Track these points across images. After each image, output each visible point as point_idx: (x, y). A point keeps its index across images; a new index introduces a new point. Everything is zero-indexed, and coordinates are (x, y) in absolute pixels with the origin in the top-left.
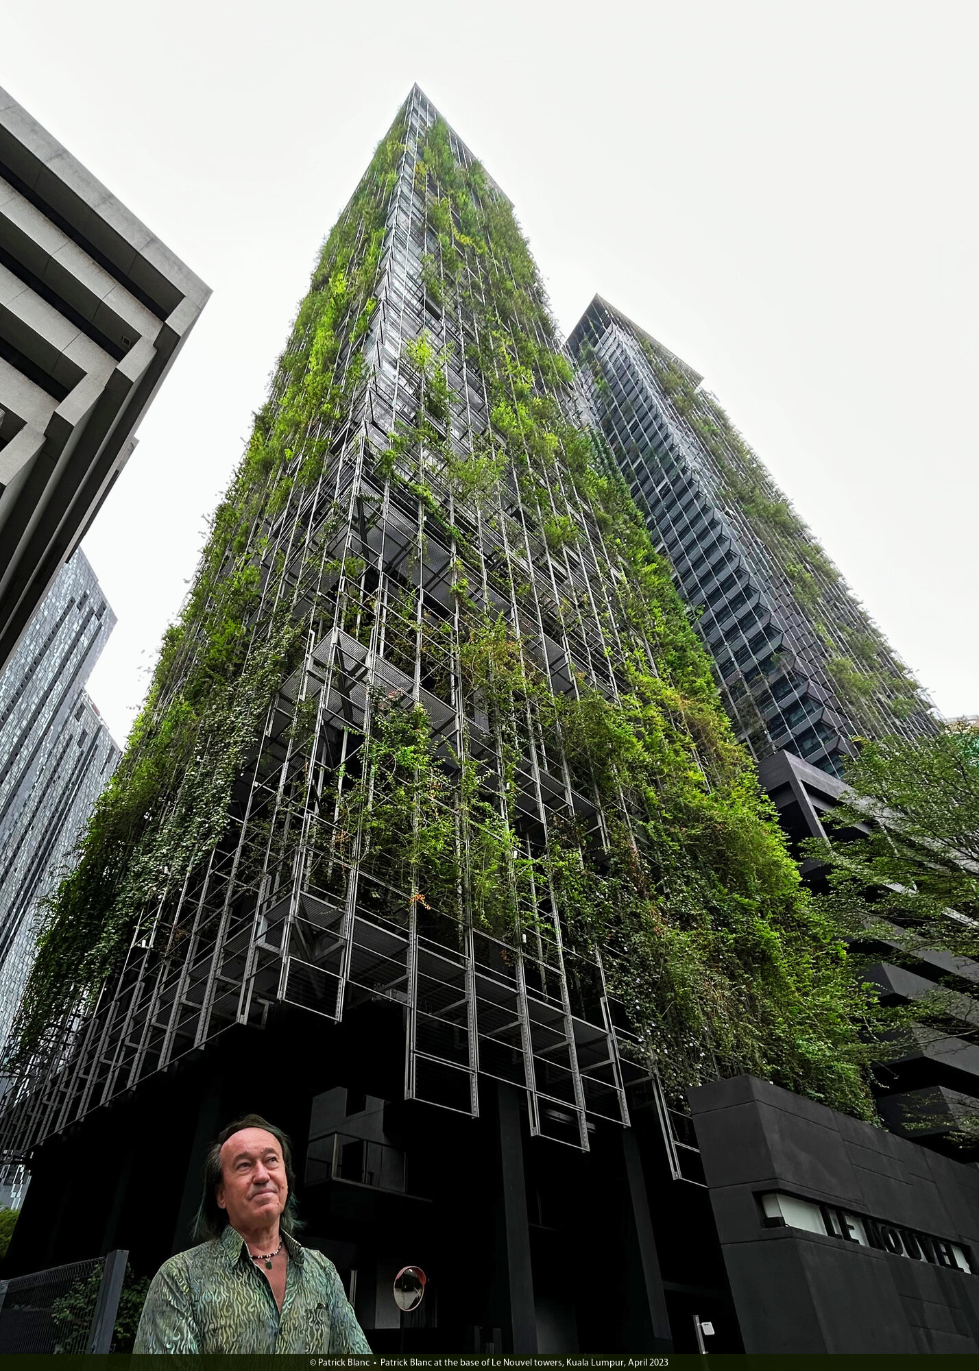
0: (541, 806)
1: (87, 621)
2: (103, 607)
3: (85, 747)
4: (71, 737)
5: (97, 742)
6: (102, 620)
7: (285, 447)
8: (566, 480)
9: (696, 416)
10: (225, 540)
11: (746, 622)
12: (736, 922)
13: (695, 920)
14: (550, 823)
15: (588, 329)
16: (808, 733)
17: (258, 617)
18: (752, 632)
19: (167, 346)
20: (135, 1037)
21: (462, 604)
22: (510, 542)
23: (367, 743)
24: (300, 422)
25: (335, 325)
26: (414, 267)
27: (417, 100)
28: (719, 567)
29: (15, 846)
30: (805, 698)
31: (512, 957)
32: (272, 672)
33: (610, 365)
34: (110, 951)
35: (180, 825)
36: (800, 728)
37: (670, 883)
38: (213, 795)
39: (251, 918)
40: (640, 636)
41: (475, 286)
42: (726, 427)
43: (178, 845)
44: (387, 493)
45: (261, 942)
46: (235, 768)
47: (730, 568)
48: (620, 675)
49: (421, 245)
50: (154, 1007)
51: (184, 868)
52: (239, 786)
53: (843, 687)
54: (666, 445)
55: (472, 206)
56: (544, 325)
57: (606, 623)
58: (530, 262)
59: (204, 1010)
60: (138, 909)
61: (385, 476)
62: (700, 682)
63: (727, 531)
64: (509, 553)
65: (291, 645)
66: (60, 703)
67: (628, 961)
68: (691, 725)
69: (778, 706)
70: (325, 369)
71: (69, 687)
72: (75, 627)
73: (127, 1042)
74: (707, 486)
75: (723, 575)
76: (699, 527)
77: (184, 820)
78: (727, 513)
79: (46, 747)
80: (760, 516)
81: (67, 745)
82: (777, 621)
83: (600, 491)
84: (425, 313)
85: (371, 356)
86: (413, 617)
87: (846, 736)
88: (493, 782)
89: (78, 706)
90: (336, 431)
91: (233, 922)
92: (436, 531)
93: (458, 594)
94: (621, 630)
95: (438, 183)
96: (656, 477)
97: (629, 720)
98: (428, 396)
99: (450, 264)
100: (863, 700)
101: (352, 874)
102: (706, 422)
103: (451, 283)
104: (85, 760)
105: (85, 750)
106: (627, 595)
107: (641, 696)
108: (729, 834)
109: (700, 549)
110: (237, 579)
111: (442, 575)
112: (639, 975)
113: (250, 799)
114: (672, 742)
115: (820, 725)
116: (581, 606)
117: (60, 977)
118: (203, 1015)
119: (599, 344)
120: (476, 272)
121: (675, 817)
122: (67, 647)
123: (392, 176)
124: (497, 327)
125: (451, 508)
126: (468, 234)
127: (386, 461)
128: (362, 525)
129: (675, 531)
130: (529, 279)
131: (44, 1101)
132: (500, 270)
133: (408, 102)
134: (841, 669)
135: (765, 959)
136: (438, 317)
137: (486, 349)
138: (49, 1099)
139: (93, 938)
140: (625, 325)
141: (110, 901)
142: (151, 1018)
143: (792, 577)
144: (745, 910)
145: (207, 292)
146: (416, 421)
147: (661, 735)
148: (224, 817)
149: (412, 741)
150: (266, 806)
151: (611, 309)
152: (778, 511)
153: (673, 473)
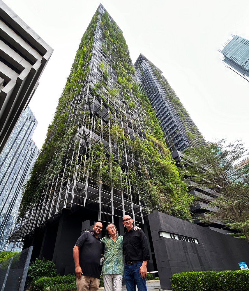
0: (127, 162)
1: (31, 123)
2: (35, 120)
3: (33, 151)
4: (29, 149)
5: (35, 150)
6: (35, 123)
7: (73, 85)
8: (134, 94)
9: (161, 80)
10: (61, 106)
11: (171, 124)
12: (166, 184)
13: (158, 184)
14: (129, 166)
15: (139, 61)
16: (182, 146)
17: (68, 123)
18: (172, 126)
19: (44, 62)
20: (44, 213)
21: (111, 121)
22: (121, 107)
23: (90, 150)
24: (76, 80)
25: (84, 58)
26: (100, 46)
27: (101, 6)
28: (165, 113)
29: (17, 174)
30: (182, 139)
31: (121, 192)
32: (70, 135)
33: (144, 69)
34: (38, 195)
35: (52, 168)
36: (181, 145)
37: (153, 177)
38: (59, 162)
39: (66, 187)
40: (149, 127)
41: (114, 51)
42: (167, 83)
43: (52, 172)
44: (94, 97)
45: (68, 192)
46: (63, 156)
47: (167, 113)
48: (144, 135)
49: (102, 41)
50: (47, 206)
51: (53, 177)
52: (64, 160)
53: (189, 137)
54: (155, 87)
55: (114, 32)
56: (129, 60)
57: (141, 125)
58: (126, 45)
59: (57, 206)
60: (44, 186)
61: (94, 93)
62: (160, 136)
63: (167, 105)
64: (121, 110)
65: (74, 130)
66: (26, 142)
67: (144, 192)
68: (159, 145)
69: (177, 141)
70: (81, 68)
71: (28, 138)
72: (28, 124)
73: (42, 214)
74: (163, 95)
75: (166, 114)
76: (162, 104)
77: (53, 167)
78: (167, 101)
79: (23, 151)
80: (174, 102)
81: (28, 151)
82: (176, 124)
83: (141, 96)
84: (103, 56)
85: (91, 66)
86: (100, 124)
87: (189, 147)
88: (117, 158)
89: (30, 142)
90: (84, 82)
91: (63, 187)
92: (105, 105)
93: (110, 119)
94: (144, 126)
95: (106, 27)
96: (153, 93)
97: (146, 144)
98: (103, 76)
99: (108, 46)
100: (193, 140)
101: (87, 177)
102: (163, 82)
103: (109, 50)
104: (33, 154)
105: (33, 152)
106: (146, 118)
107: (148, 139)
108: (165, 167)
109: (162, 109)
110: (63, 115)
111: (107, 115)
112: (146, 195)
113: (66, 162)
114: (154, 149)
115: (185, 145)
116: (136, 121)
117: (27, 201)
118: (57, 207)
119: (141, 64)
120: (114, 48)
121: (154, 164)
122: (27, 129)
123: (95, 24)
124: (119, 60)
125: (108, 100)
126: (113, 38)
127: (94, 90)
128: (89, 104)
129: (157, 105)
130: (126, 49)
131: (25, 227)
132: (120, 47)
133: (99, 7)
134: (189, 133)
135: (171, 191)
136: (106, 58)
137: (116, 65)
138: (26, 227)
139: (34, 193)
140: (147, 60)
141: (38, 185)
142: (47, 208)
143: (180, 115)
144: (168, 182)
145: (53, 50)
146: (101, 81)
147: (152, 147)
148: (61, 166)
149: (99, 150)
150: (69, 164)
151: (144, 57)
152: (177, 101)
153: (156, 92)
